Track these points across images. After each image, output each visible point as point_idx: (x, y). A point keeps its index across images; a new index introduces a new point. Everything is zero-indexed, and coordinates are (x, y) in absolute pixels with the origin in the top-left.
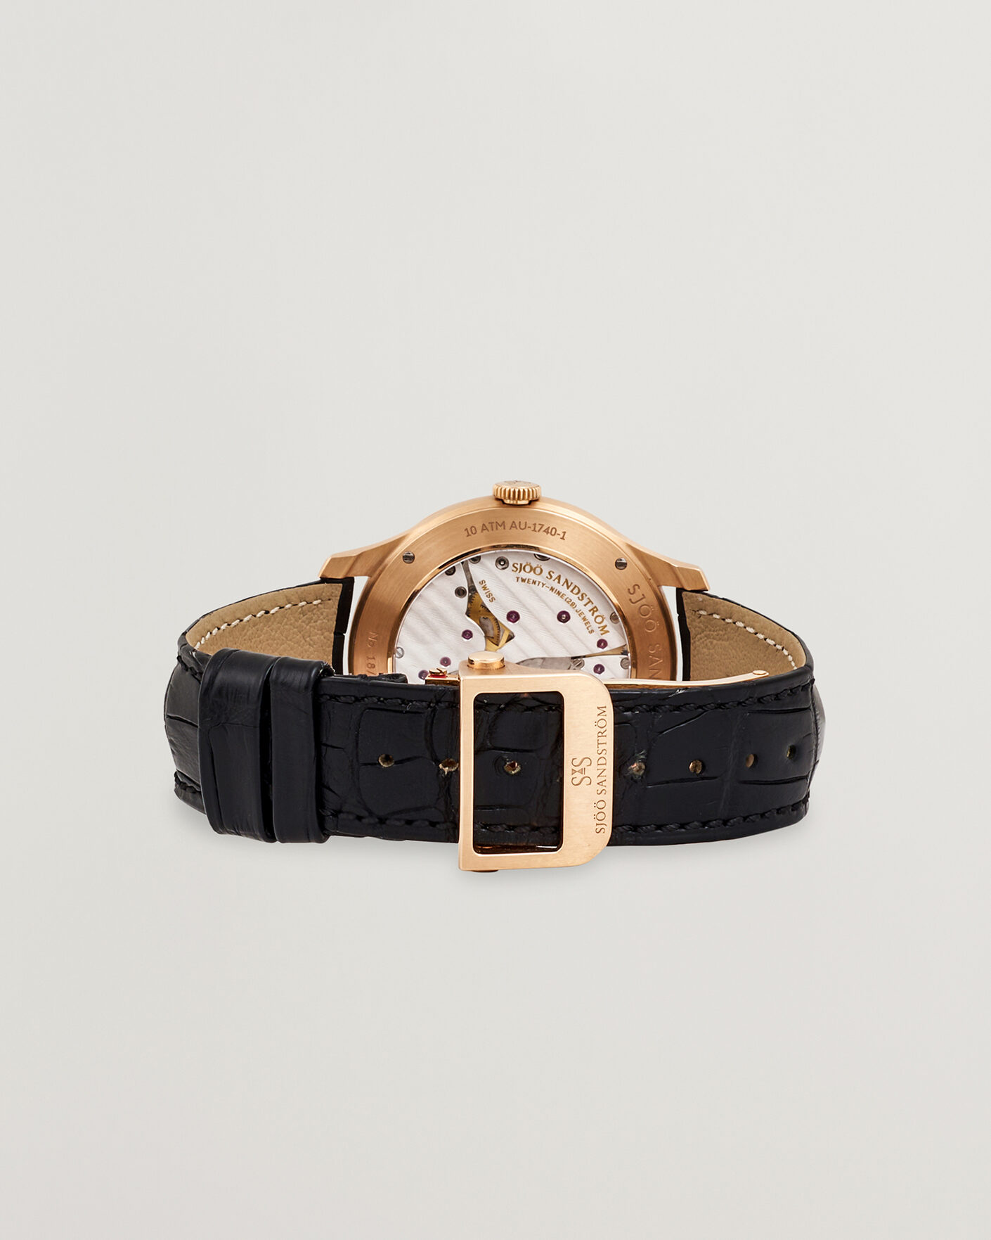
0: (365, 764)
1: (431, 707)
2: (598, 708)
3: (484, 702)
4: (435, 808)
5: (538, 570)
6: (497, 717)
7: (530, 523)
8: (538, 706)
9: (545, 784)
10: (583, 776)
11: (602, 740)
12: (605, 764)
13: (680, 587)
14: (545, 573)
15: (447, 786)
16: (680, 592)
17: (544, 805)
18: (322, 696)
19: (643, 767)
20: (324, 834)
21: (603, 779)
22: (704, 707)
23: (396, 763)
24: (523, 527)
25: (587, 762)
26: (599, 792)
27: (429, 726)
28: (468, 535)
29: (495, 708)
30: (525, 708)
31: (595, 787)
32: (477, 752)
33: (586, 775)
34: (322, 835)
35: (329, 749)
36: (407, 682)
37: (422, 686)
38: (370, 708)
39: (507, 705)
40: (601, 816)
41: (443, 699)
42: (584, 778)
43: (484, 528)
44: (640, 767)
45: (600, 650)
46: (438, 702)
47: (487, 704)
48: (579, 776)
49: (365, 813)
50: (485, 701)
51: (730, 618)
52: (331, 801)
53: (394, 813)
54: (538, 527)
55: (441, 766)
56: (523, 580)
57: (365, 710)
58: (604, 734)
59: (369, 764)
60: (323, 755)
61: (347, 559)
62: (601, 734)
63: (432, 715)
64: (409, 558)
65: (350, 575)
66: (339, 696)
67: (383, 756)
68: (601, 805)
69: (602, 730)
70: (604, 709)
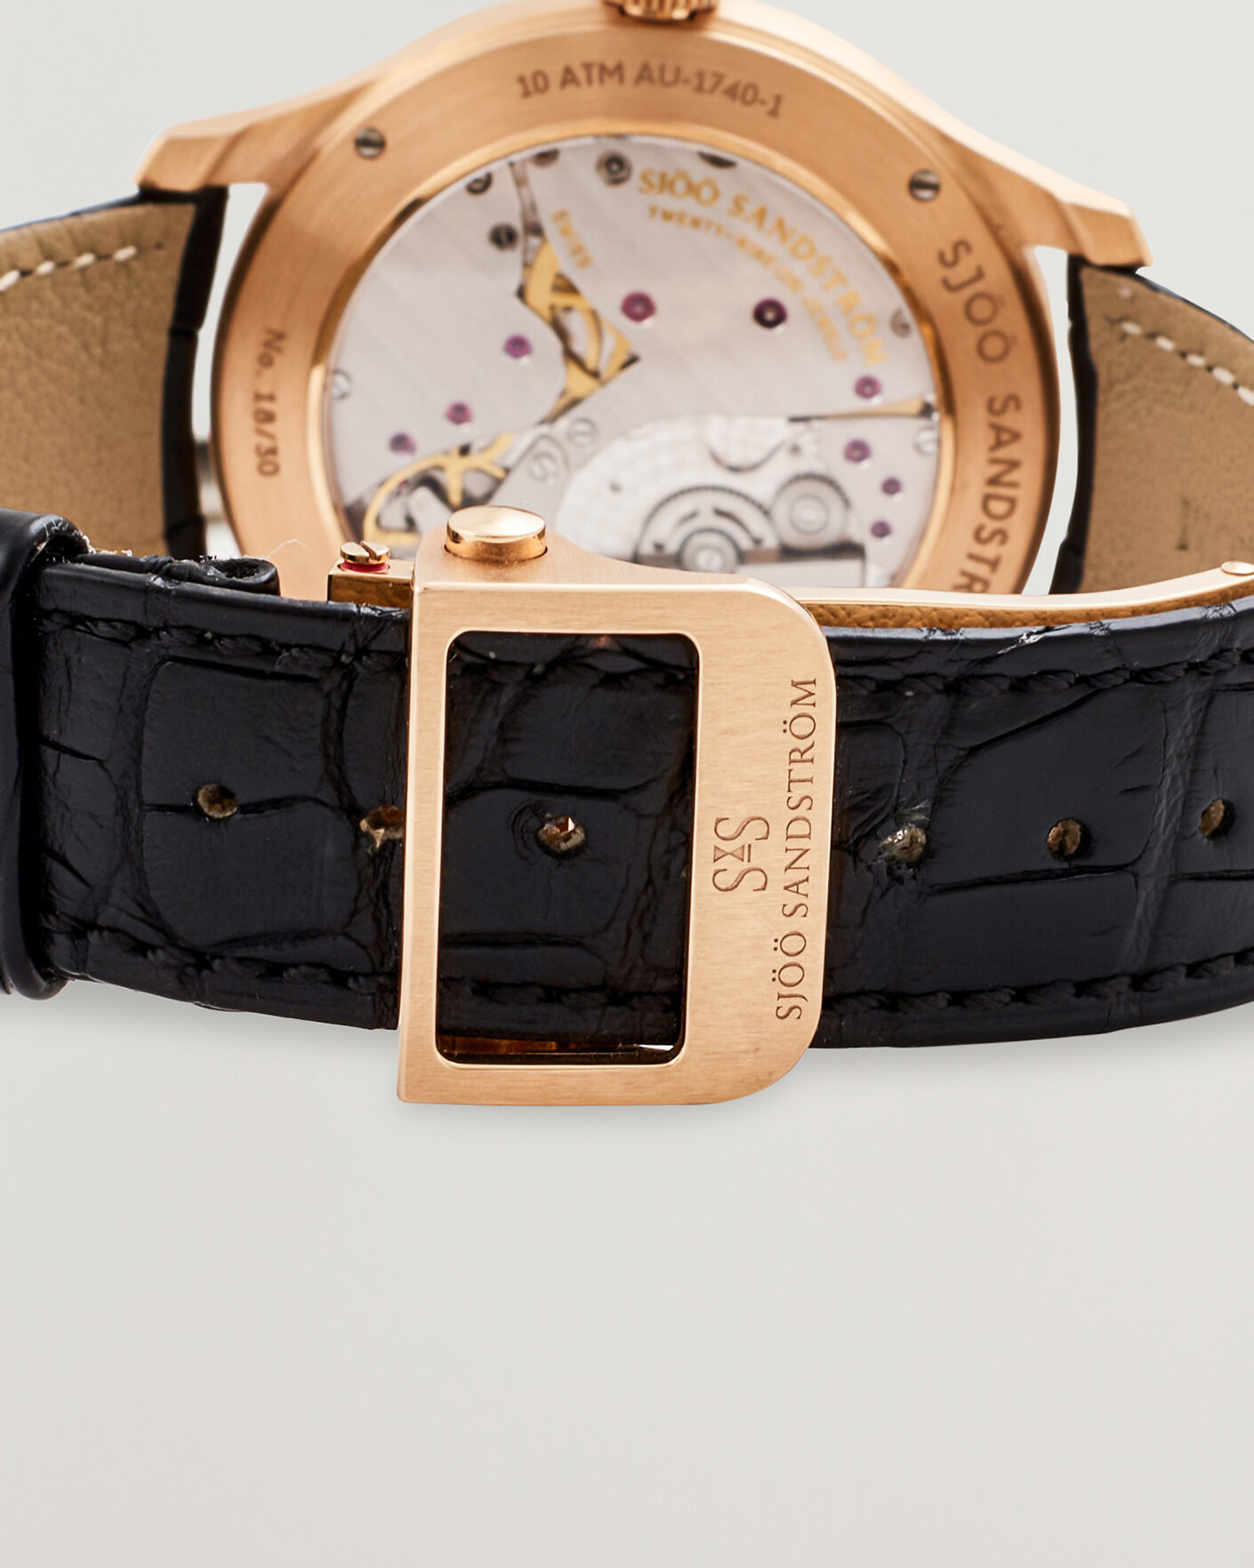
0: (160, 808)
1: (343, 665)
2: (795, 684)
3: (488, 659)
4: (348, 936)
5: (706, 193)
6: (520, 701)
7: (689, 71)
8: (637, 672)
9: (650, 881)
10: (746, 865)
11: (800, 771)
12: (809, 836)
13: (1075, 250)
14: (725, 202)
15: (381, 877)
16: (1077, 264)
17: (646, 937)
18: (48, 614)
19: (922, 838)
20: (46, 976)
21: (802, 875)
22: (1093, 682)
23: (244, 809)
24: (669, 76)
25: (757, 829)
26: (788, 911)
27: (334, 715)
28: (526, 94)
29: (520, 674)
30: (602, 676)
31: (777, 895)
32: (452, 801)
33: (754, 864)
34: (39, 979)
35: (66, 758)
36: (276, 591)
37: (320, 603)
38: (176, 659)
39: (551, 666)
40: (791, 975)
41: (374, 646)
42: (749, 871)
43: (569, 78)
44: (913, 839)
45: (860, 404)
46: (361, 652)
47: (496, 663)
48: (733, 867)
49: (151, 936)
50: (492, 655)
51: (1200, 353)
52: (68, 892)
53: (234, 942)
54: (709, 82)
55: (364, 824)
56: (667, 216)
57: (161, 663)
58: (806, 756)
59: (172, 808)
60: (51, 770)
61: (203, 142)
62: (800, 756)
63: (345, 685)
64: (370, 143)
65: (218, 180)
66: (94, 621)
67: (211, 787)
68: (793, 944)
69: (803, 745)
70: (810, 688)
